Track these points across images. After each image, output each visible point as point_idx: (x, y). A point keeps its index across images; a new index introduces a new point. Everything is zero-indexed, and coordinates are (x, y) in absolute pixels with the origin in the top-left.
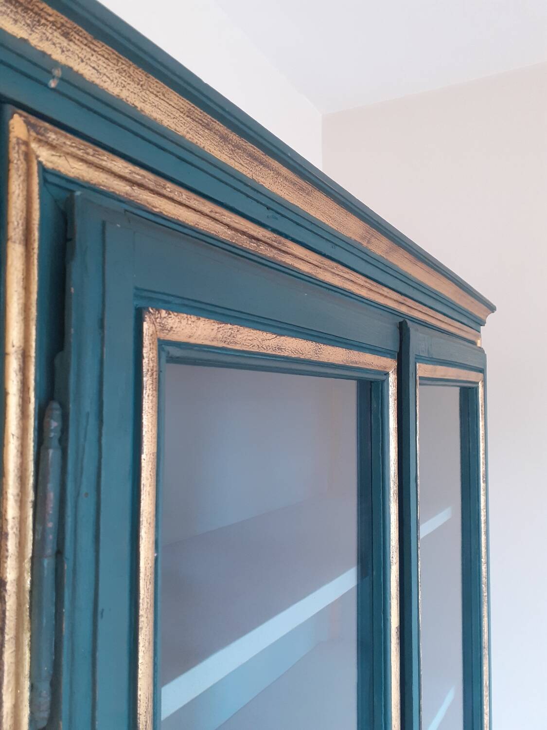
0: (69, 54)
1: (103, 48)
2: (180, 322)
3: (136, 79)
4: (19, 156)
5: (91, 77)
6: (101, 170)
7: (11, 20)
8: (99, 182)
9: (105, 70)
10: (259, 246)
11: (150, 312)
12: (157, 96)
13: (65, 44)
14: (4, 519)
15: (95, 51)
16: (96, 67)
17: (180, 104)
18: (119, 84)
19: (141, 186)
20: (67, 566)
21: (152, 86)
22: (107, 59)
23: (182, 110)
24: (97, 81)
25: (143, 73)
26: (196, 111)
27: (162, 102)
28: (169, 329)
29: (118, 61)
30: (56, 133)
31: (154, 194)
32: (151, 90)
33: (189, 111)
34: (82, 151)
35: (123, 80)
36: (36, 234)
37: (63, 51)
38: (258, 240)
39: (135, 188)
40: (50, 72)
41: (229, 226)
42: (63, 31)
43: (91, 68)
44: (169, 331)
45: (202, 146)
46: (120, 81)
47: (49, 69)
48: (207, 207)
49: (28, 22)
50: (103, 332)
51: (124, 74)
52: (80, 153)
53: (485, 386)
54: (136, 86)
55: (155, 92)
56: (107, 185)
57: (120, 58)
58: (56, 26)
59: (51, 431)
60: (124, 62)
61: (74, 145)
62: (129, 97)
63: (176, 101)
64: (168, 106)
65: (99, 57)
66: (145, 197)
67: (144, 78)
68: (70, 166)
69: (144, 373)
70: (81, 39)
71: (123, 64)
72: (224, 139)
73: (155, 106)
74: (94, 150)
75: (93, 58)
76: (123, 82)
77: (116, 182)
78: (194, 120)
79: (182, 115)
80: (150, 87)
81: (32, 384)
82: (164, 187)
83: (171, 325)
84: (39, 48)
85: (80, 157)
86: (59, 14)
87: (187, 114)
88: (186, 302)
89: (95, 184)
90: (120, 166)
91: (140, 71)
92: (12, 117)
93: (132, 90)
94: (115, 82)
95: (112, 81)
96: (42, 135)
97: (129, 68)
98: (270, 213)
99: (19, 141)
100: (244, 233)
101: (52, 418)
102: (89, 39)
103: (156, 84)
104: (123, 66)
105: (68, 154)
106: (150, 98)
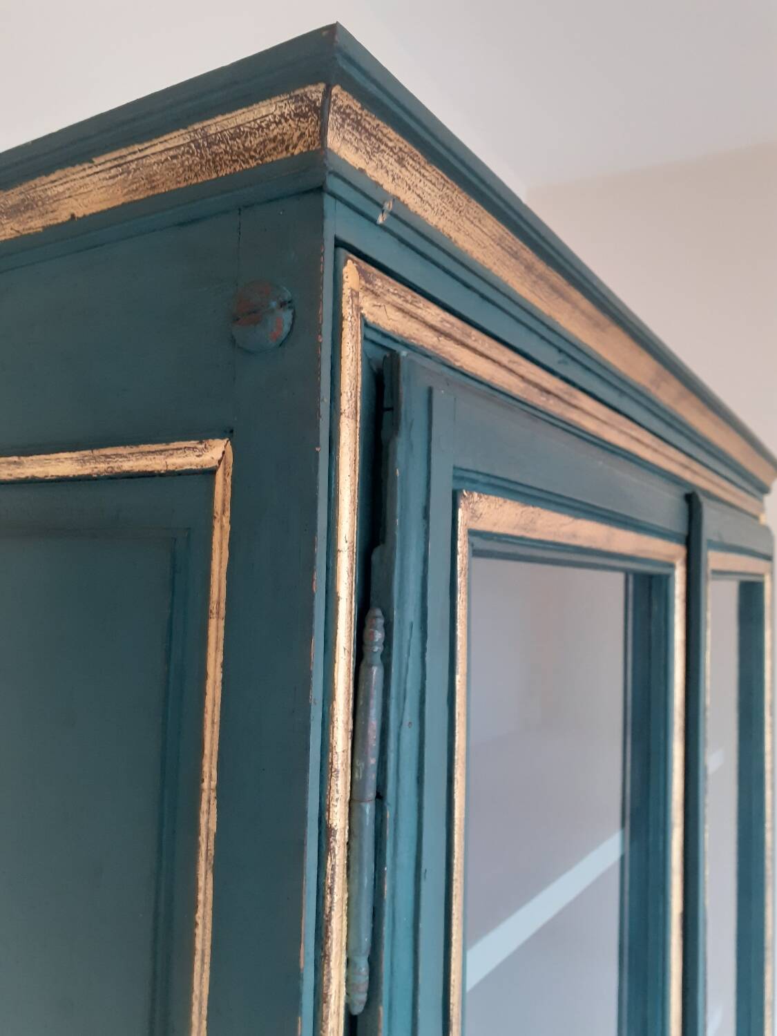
0: (399, 182)
1: (434, 173)
2: (489, 506)
3: (456, 205)
4: (353, 312)
5: (415, 207)
6: (415, 320)
7: (354, 148)
8: (410, 335)
9: (429, 197)
10: (548, 400)
11: (465, 496)
12: (472, 222)
13: (397, 171)
14: (334, 751)
15: (424, 176)
16: (421, 195)
17: (494, 231)
18: (439, 211)
19: (448, 336)
20: (389, 814)
21: (471, 211)
22: (434, 184)
23: (493, 237)
24: (420, 211)
25: (466, 198)
26: (508, 238)
27: (475, 228)
28: (479, 516)
29: (444, 185)
30: (382, 279)
31: (458, 345)
32: (468, 216)
33: (502, 238)
34: (402, 299)
35: (444, 207)
36: (359, 405)
37: (394, 179)
38: (548, 392)
39: (442, 338)
40: (381, 206)
41: (522, 378)
42: (399, 157)
43: (415, 196)
44: (479, 518)
45: (506, 279)
46: (440, 208)
47: (381, 203)
48: (506, 356)
49: (369, 149)
50: (428, 523)
51: (445, 201)
52: (400, 301)
53: (772, 580)
54: (454, 213)
55: (472, 219)
56: (417, 337)
57: (447, 182)
58: (393, 152)
59: (376, 644)
60: (450, 187)
61: (396, 292)
62: (445, 226)
63: (490, 228)
64: (480, 232)
65: (427, 182)
66: (449, 349)
67: (465, 202)
68: (388, 317)
69: (459, 573)
70: (414, 164)
71: (448, 188)
72: (529, 268)
73: (468, 235)
74: (412, 296)
75: (421, 185)
76: (443, 209)
77: (425, 333)
78: (503, 248)
79: (492, 243)
80: (468, 213)
81: (354, 588)
82: (469, 336)
83: (481, 511)
84: (373, 179)
85: (398, 305)
86: (401, 139)
87: (498, 241)
88: (493, 481)
89: (407, 338)
90: (433, 314)
91: (463, 196)
92: (345, 264)
93: (449, 218)
94: (436, 210)
95: (433, 209)
96: (370, 283)
97: (453, 192)
98: (561, 357)
99: (351, 293)
100: (536, 385)
101: (376, 628)
102: (423, 163)
103: (475, 209)
104: (448, 191)
105: (389, 303)
106: (465, 226)
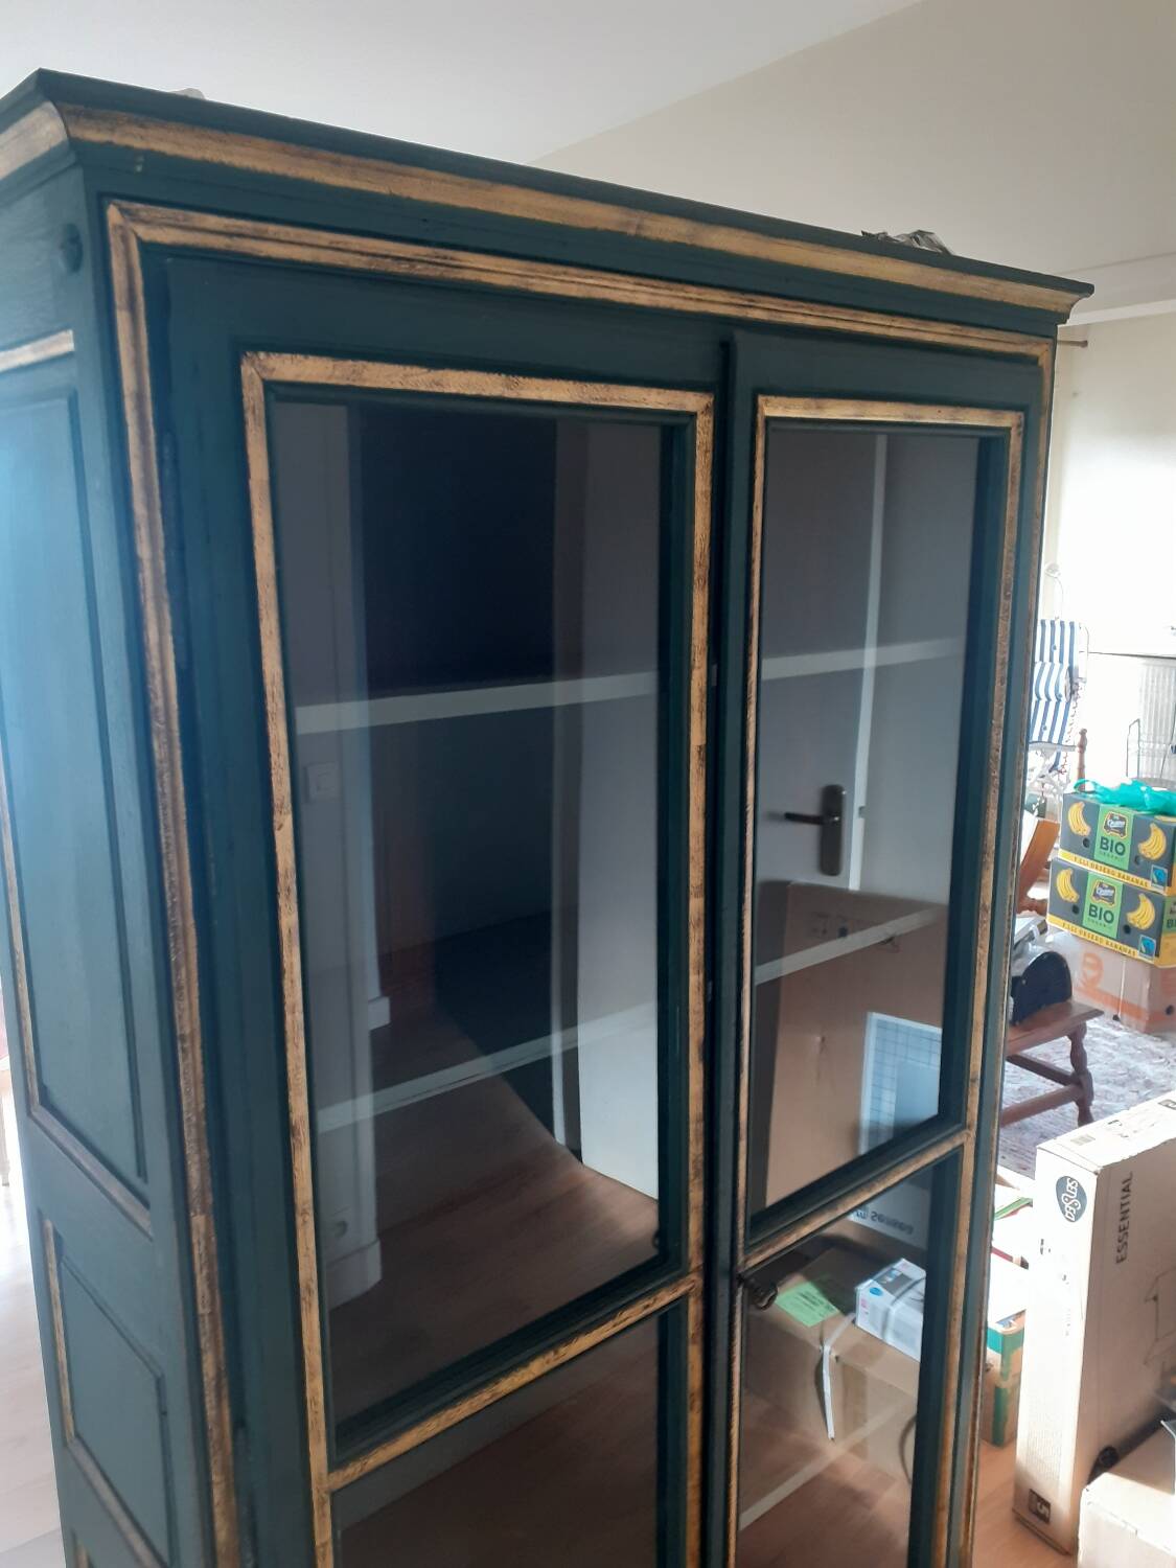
0: (148, 139)
2: (283, 362)
3: (217, 138)
4: (116, 239)
6: (195, 231)
11: (248, 356)
12: (243, 145)
13: (143, 133)
15: (170, 130)
16: (176, 142)
17: (271, 145)
19: (240, 235)
22: (183, 132)
23: (274, 149)
24: (180, 153)
25: (221, 132)
27: (248, 148)
28: (271, 370)
29: (193, 130)
30: (148, 209)
31: (258, 240)
32: (235, 142)
33: (284, 148)
36: (141, 299)
37: (142, 140)
38: (409, 259)
39: (234, 239)
40: (134, 161)
42: (138, 124)
43: (170, 145)
44: (279, 372)
46: (202, 144)
47: (133, 158)
49: (109, 127)
51: (203, 139)
52: (171, 221)
54: (219, 144)
55: (240, 143)
56: (205, 242)
57: (195, 127)
58: (131, 123)
60: (199, 129)
63: (265, 144)
64: (256, 150)
65: (176, 133)
66: (246, 245)
67: (224, 135)
68: (165, 234)
73: (244, 155)
74: (185, 214)
75: (172, 135)
76: (205, 144)
77: (213, 238)
78: (292, 154)
79: (277, 154)
80: (233, 140)
81: (150, 419)
82: (266, 230)
83: (274, 366)
87: (282, 151)
89: (193, 245)
91: (218, 131)
92: (107, 208)
93: (215, 150)
94: (197, 146)
95: (194, 147)
96: (137, 215)
97: (206, 132)
99: (116, 227)
100: (385, 256)
103: (238, 136)
104: (200, 132)
105: (161, 224)
106: (236, 149)
